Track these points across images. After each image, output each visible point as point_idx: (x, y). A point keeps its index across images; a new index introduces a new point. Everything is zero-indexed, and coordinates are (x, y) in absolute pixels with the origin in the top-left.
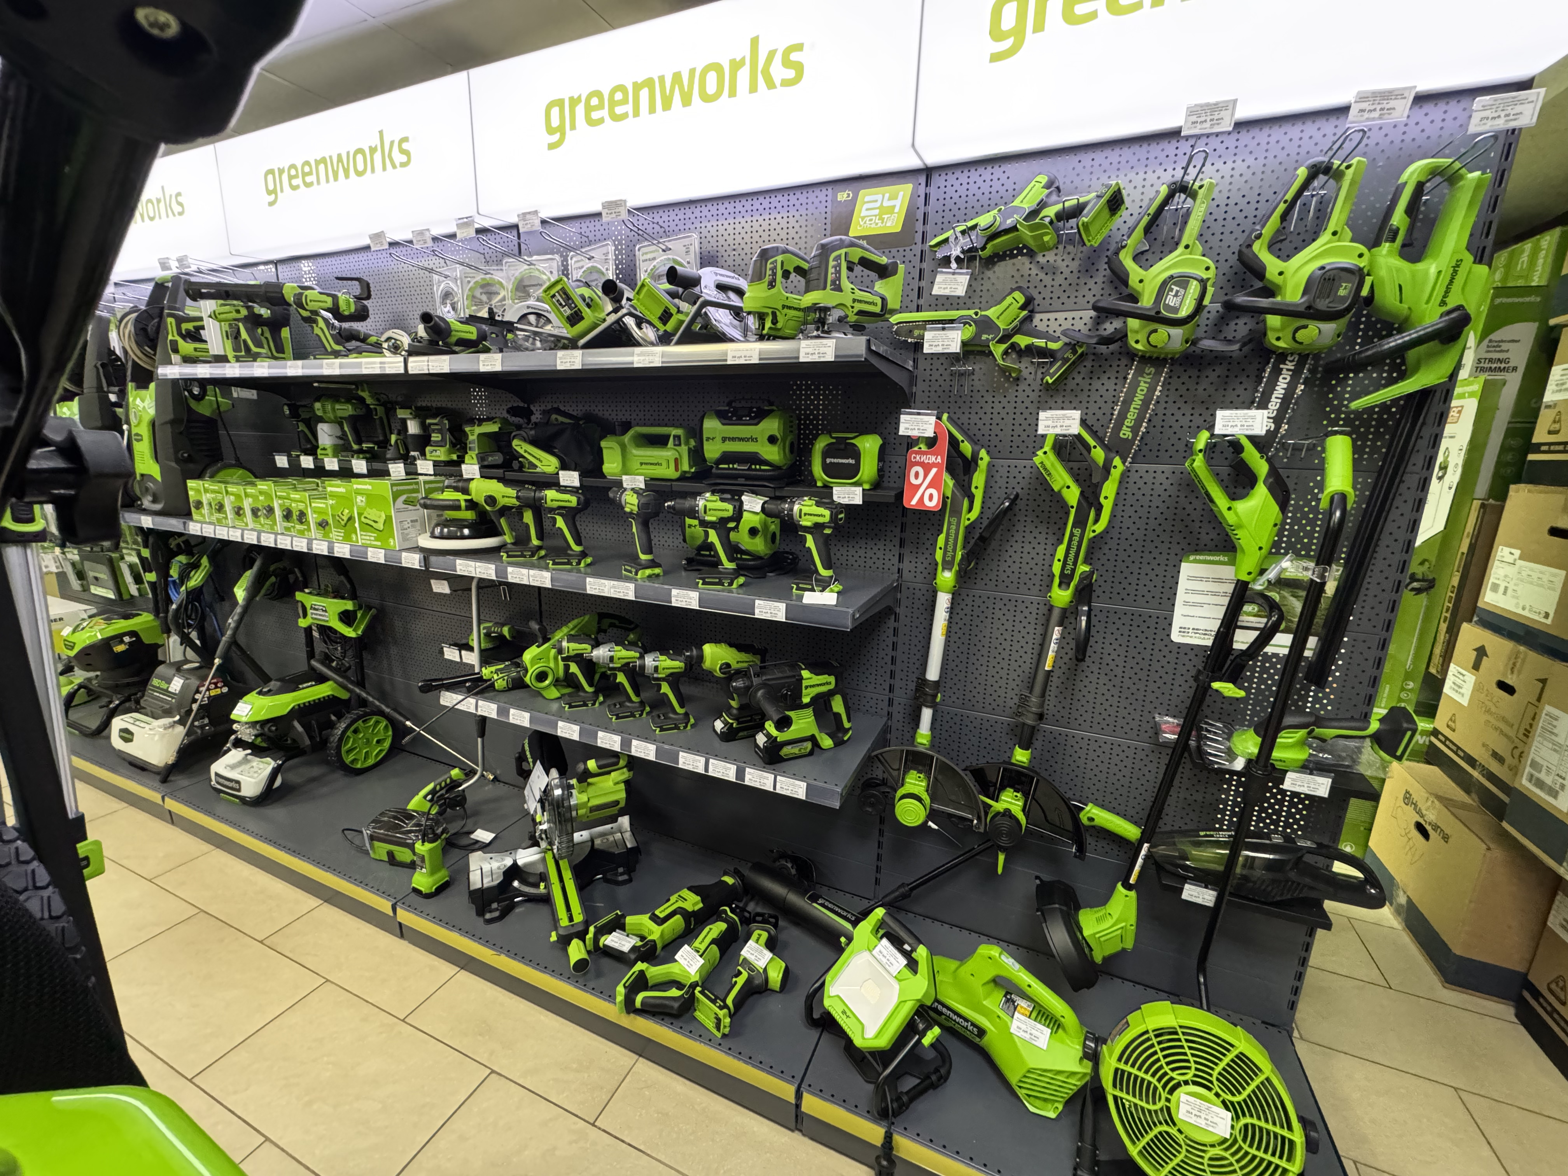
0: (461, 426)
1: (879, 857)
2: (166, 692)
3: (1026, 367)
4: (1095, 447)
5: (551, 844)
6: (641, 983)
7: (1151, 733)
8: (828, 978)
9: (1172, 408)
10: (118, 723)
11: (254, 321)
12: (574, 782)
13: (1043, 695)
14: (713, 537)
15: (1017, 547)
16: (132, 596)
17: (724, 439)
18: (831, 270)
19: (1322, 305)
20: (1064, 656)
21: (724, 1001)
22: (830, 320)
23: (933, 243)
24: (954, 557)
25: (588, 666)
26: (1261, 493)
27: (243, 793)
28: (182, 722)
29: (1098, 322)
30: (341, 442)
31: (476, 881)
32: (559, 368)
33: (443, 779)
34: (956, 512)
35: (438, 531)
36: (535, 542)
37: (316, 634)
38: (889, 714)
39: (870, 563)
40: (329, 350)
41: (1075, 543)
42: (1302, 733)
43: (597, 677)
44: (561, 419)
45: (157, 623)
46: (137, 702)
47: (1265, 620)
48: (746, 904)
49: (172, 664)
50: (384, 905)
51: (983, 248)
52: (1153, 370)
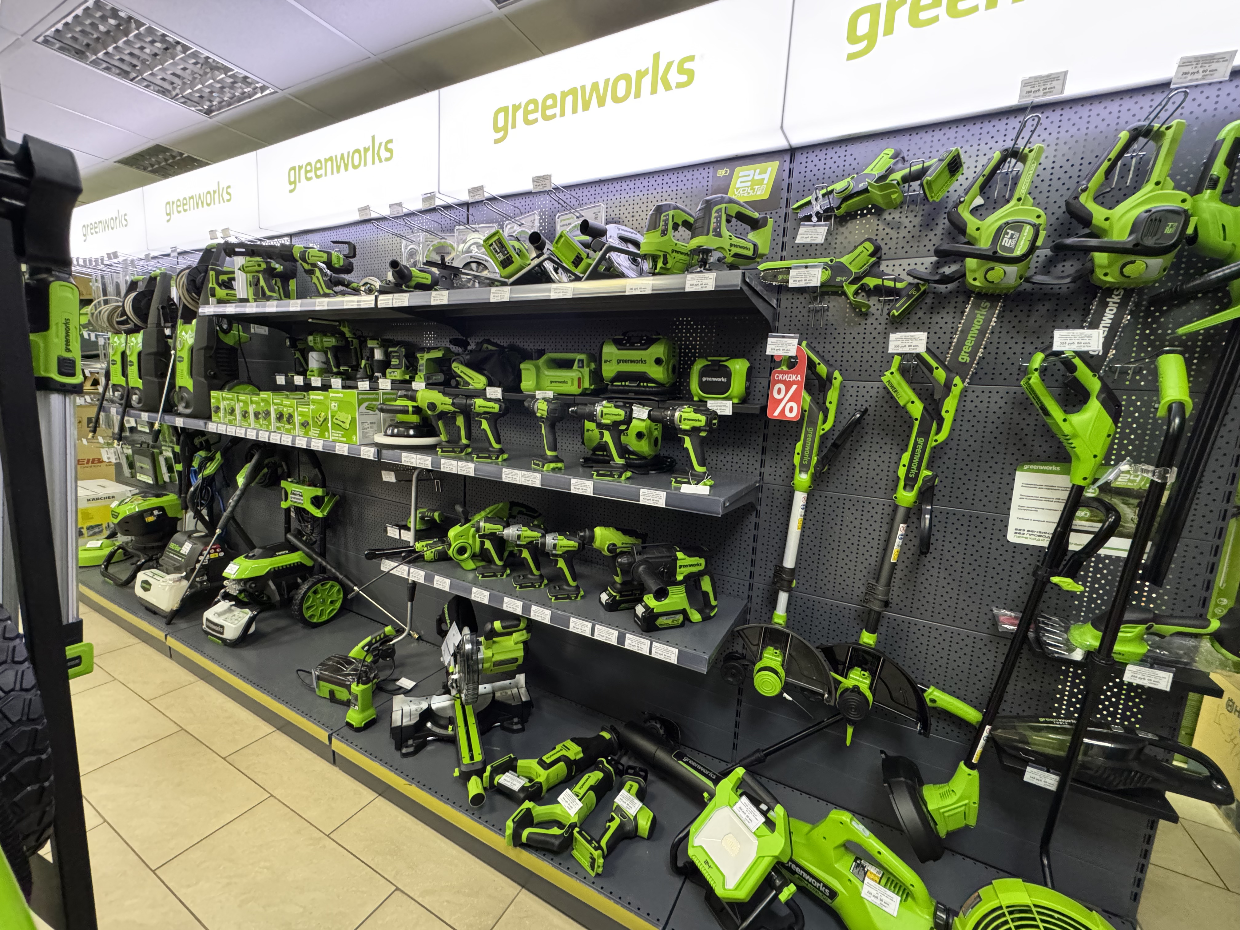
0: (414, 353)
1: (737, 725)
2: (178, 553)
3: (874, 304)
4: (937, 368)
5: (460, 692)
6: (527, 820)
7: (988, 624)
8: (693, 828)
9: (1005, 337)
10: (141, 576)
11: (270, 273)
12: (482, 639)
13: (888, 584)
14: (607, 437)
15: (865, 455)
16: (165, 482)
17: (619, 362)
18: (713, 220)
19: (1150, 242)
20: (907, 551)
21: (598, 842)
22: (711, 260)
23: (795, 206)
24: (810, 461)
25: (500, 542)
26: (1094, 407)
27: (224, 636)
28: (187, 578)
29: (937, 266)
30: (324, 366)
31: (397, 719)
32: (492, 300)
33: (379, 635)
34: (813, 423)
35: (389, 432)
36: (464, 441)
37: (293, 514)
38: (750, 598)
39: (736, 467)
40: (322, 292)
41: (919, 451)
42: (1141, 628)
43: (506, 554)
44: (490, 347)
45: (179, 502)
46: (157, 560)
47: (1100, 525)
48: (620, 758)
49: (186, 532)
50: (322, 735)
51: (839, 208)
52: (988, 304)
